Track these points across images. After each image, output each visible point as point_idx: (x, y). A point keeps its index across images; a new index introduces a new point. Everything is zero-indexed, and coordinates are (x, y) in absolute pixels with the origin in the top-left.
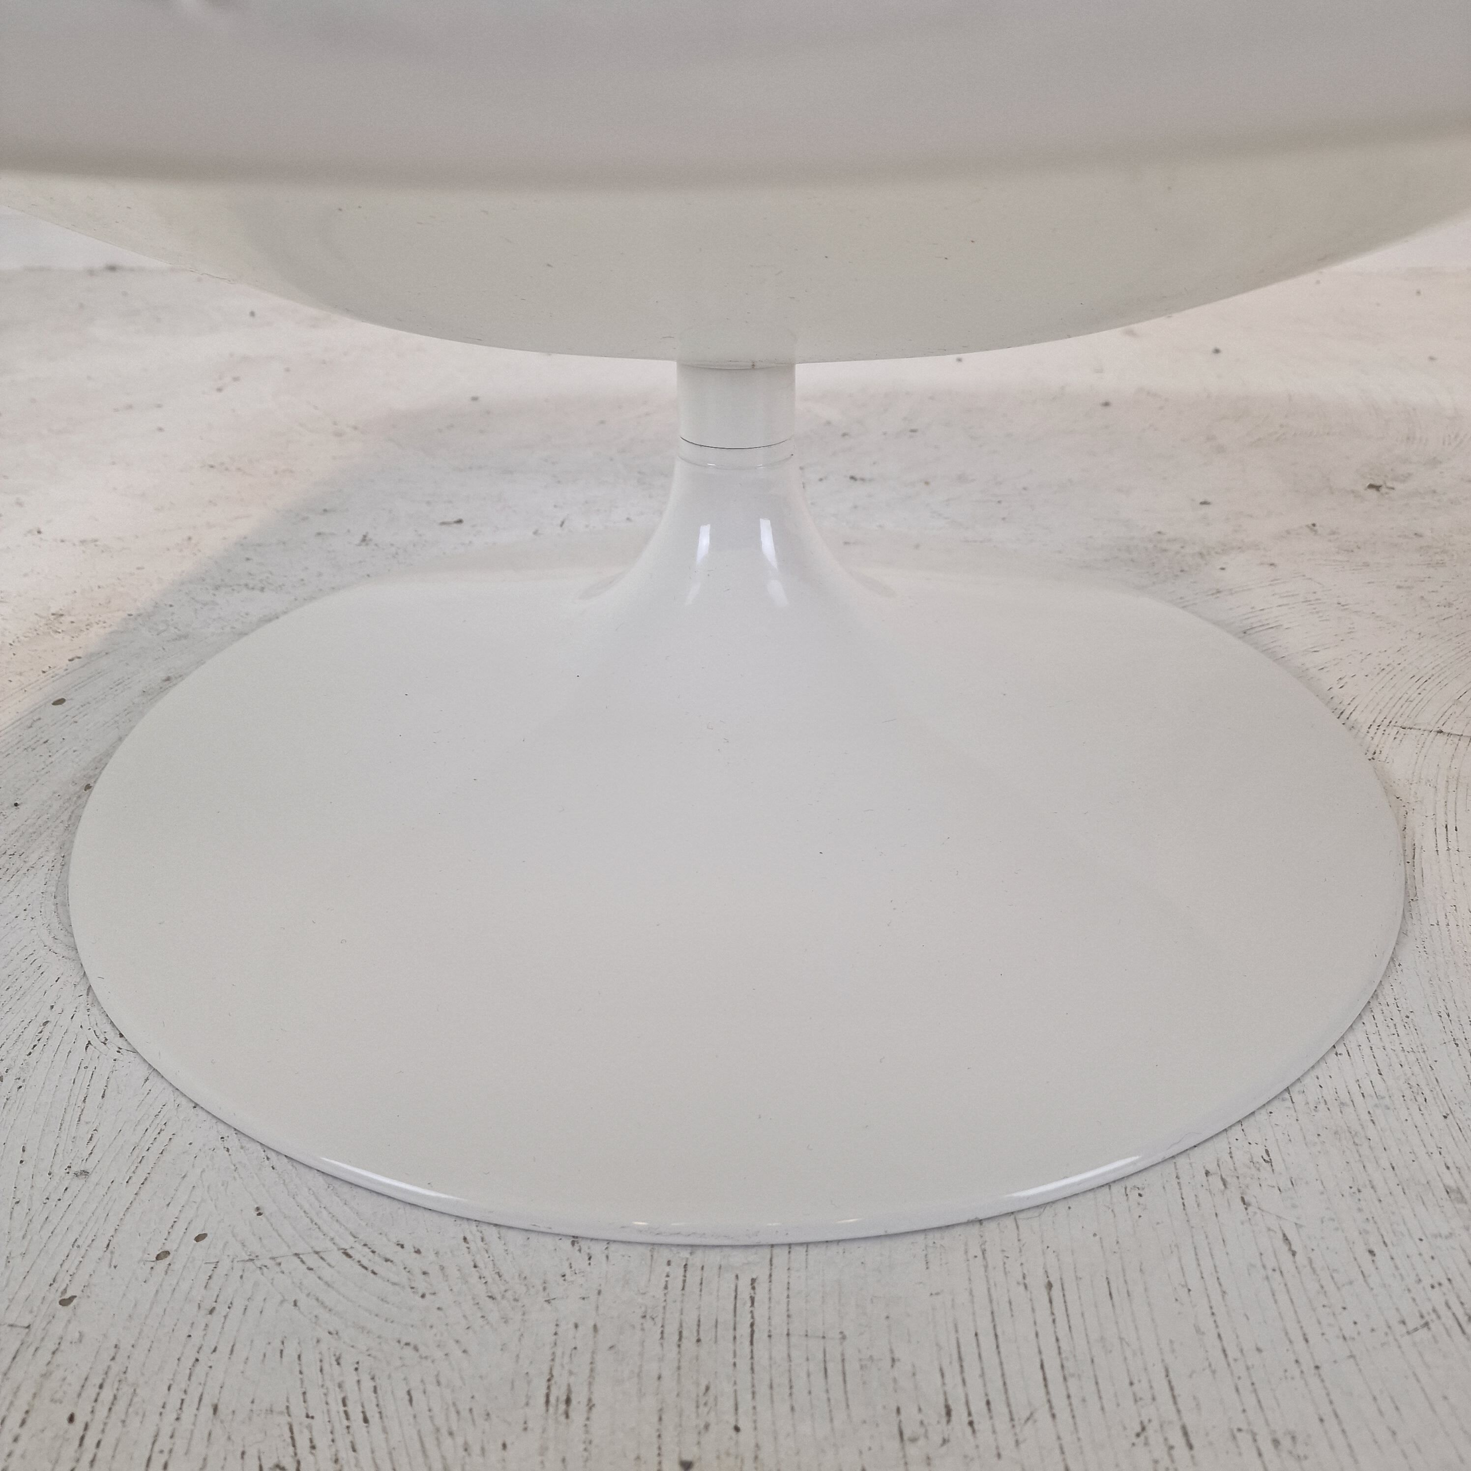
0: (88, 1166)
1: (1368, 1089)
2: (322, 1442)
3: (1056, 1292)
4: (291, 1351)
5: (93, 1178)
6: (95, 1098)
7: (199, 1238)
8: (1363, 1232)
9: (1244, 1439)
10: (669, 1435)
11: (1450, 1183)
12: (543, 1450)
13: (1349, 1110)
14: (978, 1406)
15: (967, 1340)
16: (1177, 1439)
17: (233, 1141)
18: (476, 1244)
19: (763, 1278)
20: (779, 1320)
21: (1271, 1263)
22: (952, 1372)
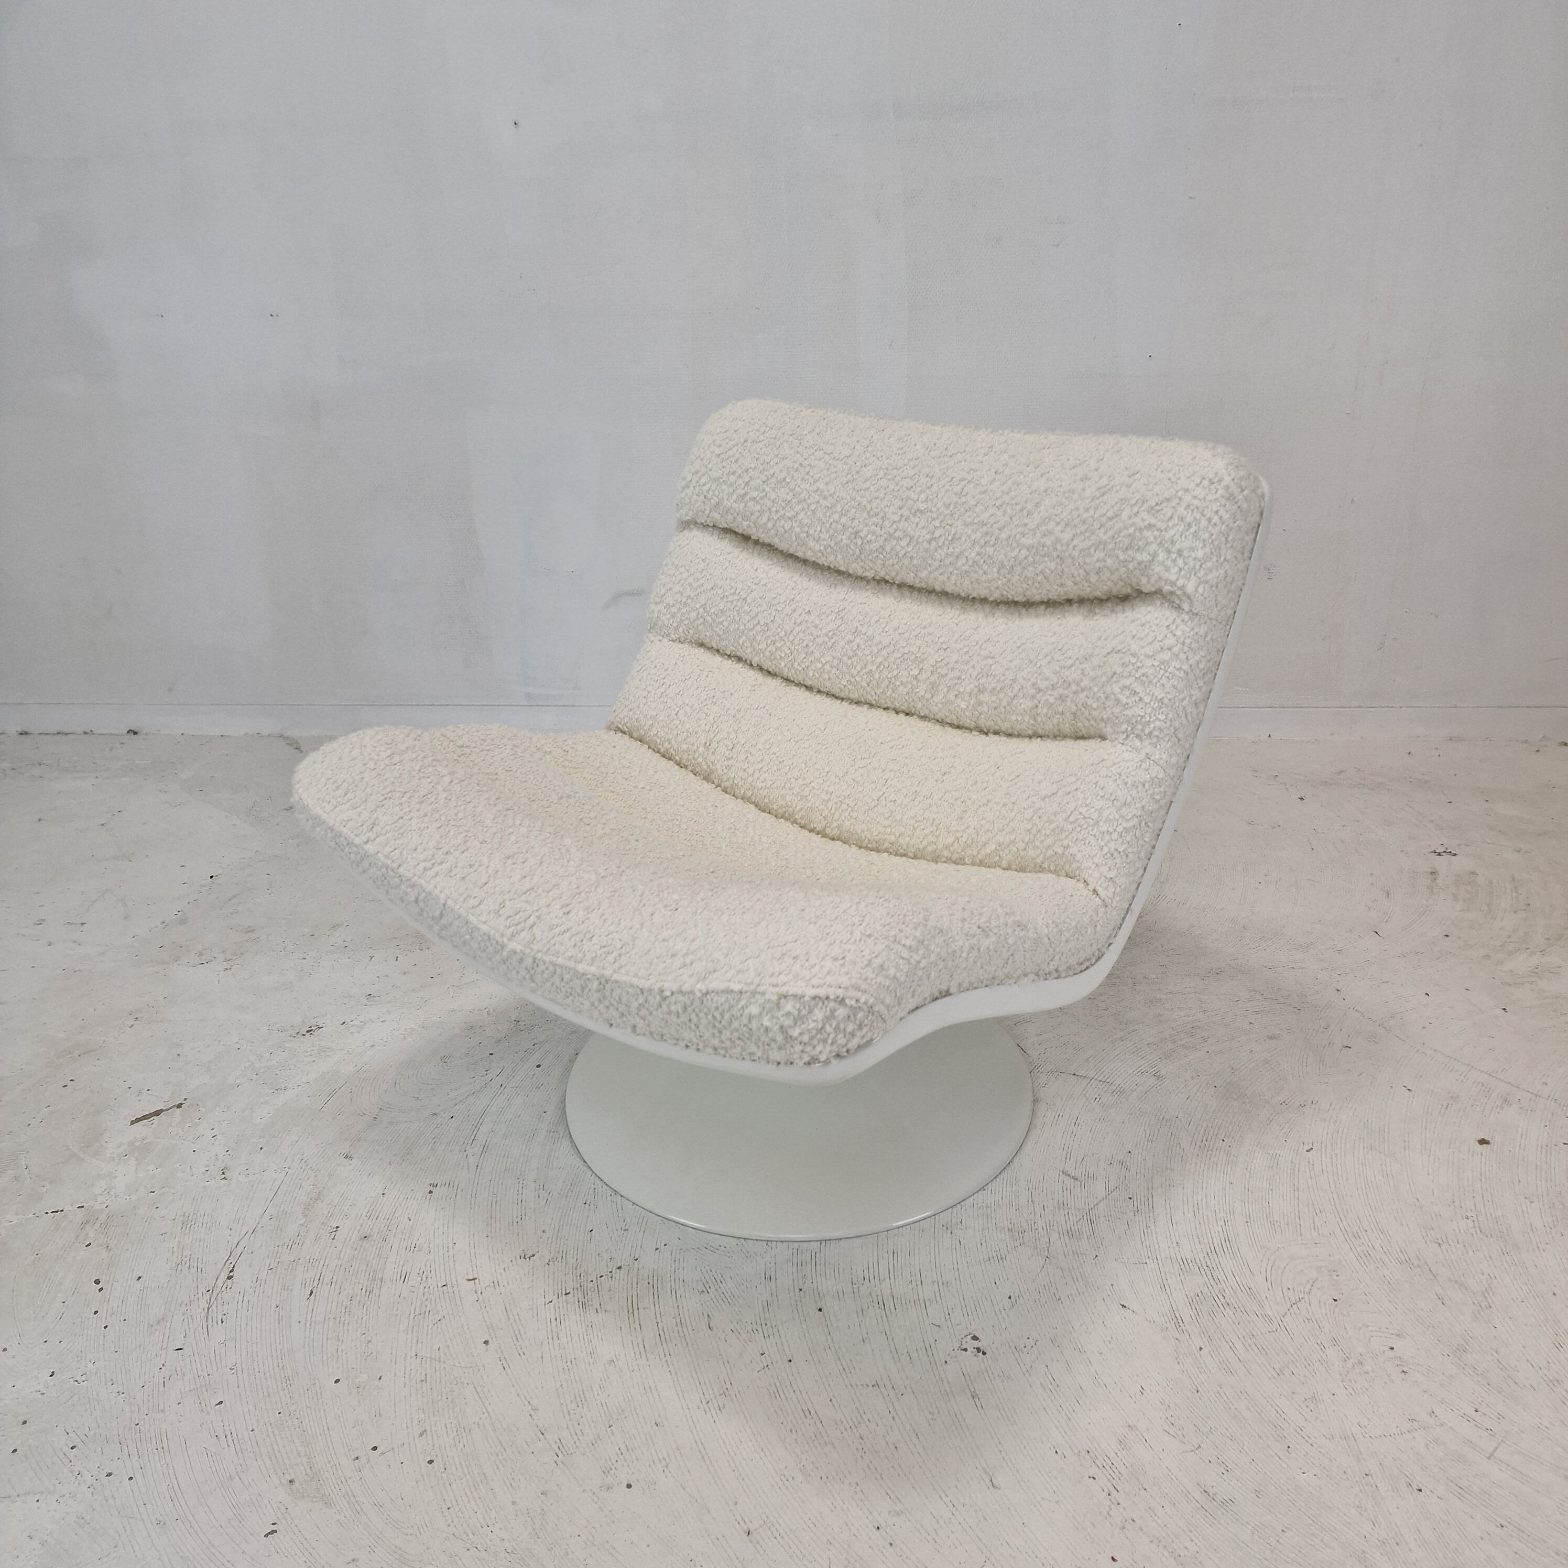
0: (627, 1228)
1: (997, 1203)
2: (712, 1287)
3: (895, 1255)
4: (698, 1269)
5: (629, 1231)
6: (620, 1211)
7: (665, 1245)
8: (981, 1239)
9: (936, 1284)
10: (796, 1284)
11: (1010, 1227)
12: (766, 1288)
13: (989, 1209)
14: (872, 1277)
15: (871, 1265)
16: (919, 1283)
17: (665, 1221)
18: (739, 1244)
19: (818, 1251)
20: (822, 1262)
21: (954, 1246)
22: (866, 1272)
